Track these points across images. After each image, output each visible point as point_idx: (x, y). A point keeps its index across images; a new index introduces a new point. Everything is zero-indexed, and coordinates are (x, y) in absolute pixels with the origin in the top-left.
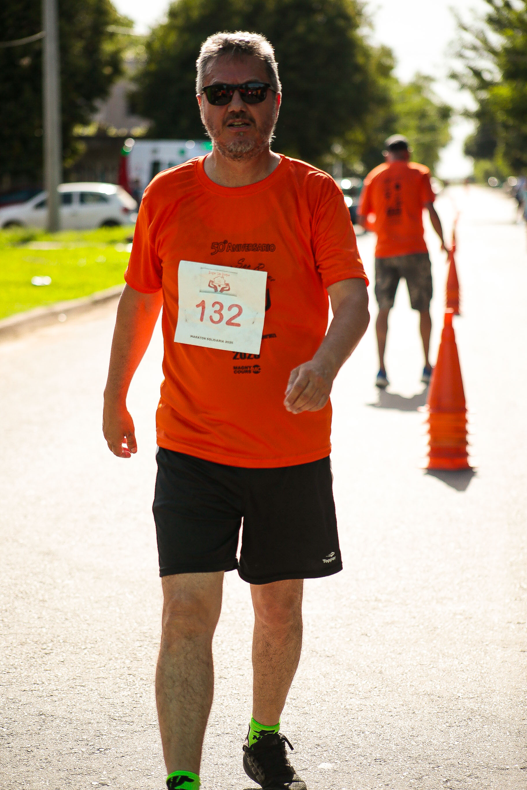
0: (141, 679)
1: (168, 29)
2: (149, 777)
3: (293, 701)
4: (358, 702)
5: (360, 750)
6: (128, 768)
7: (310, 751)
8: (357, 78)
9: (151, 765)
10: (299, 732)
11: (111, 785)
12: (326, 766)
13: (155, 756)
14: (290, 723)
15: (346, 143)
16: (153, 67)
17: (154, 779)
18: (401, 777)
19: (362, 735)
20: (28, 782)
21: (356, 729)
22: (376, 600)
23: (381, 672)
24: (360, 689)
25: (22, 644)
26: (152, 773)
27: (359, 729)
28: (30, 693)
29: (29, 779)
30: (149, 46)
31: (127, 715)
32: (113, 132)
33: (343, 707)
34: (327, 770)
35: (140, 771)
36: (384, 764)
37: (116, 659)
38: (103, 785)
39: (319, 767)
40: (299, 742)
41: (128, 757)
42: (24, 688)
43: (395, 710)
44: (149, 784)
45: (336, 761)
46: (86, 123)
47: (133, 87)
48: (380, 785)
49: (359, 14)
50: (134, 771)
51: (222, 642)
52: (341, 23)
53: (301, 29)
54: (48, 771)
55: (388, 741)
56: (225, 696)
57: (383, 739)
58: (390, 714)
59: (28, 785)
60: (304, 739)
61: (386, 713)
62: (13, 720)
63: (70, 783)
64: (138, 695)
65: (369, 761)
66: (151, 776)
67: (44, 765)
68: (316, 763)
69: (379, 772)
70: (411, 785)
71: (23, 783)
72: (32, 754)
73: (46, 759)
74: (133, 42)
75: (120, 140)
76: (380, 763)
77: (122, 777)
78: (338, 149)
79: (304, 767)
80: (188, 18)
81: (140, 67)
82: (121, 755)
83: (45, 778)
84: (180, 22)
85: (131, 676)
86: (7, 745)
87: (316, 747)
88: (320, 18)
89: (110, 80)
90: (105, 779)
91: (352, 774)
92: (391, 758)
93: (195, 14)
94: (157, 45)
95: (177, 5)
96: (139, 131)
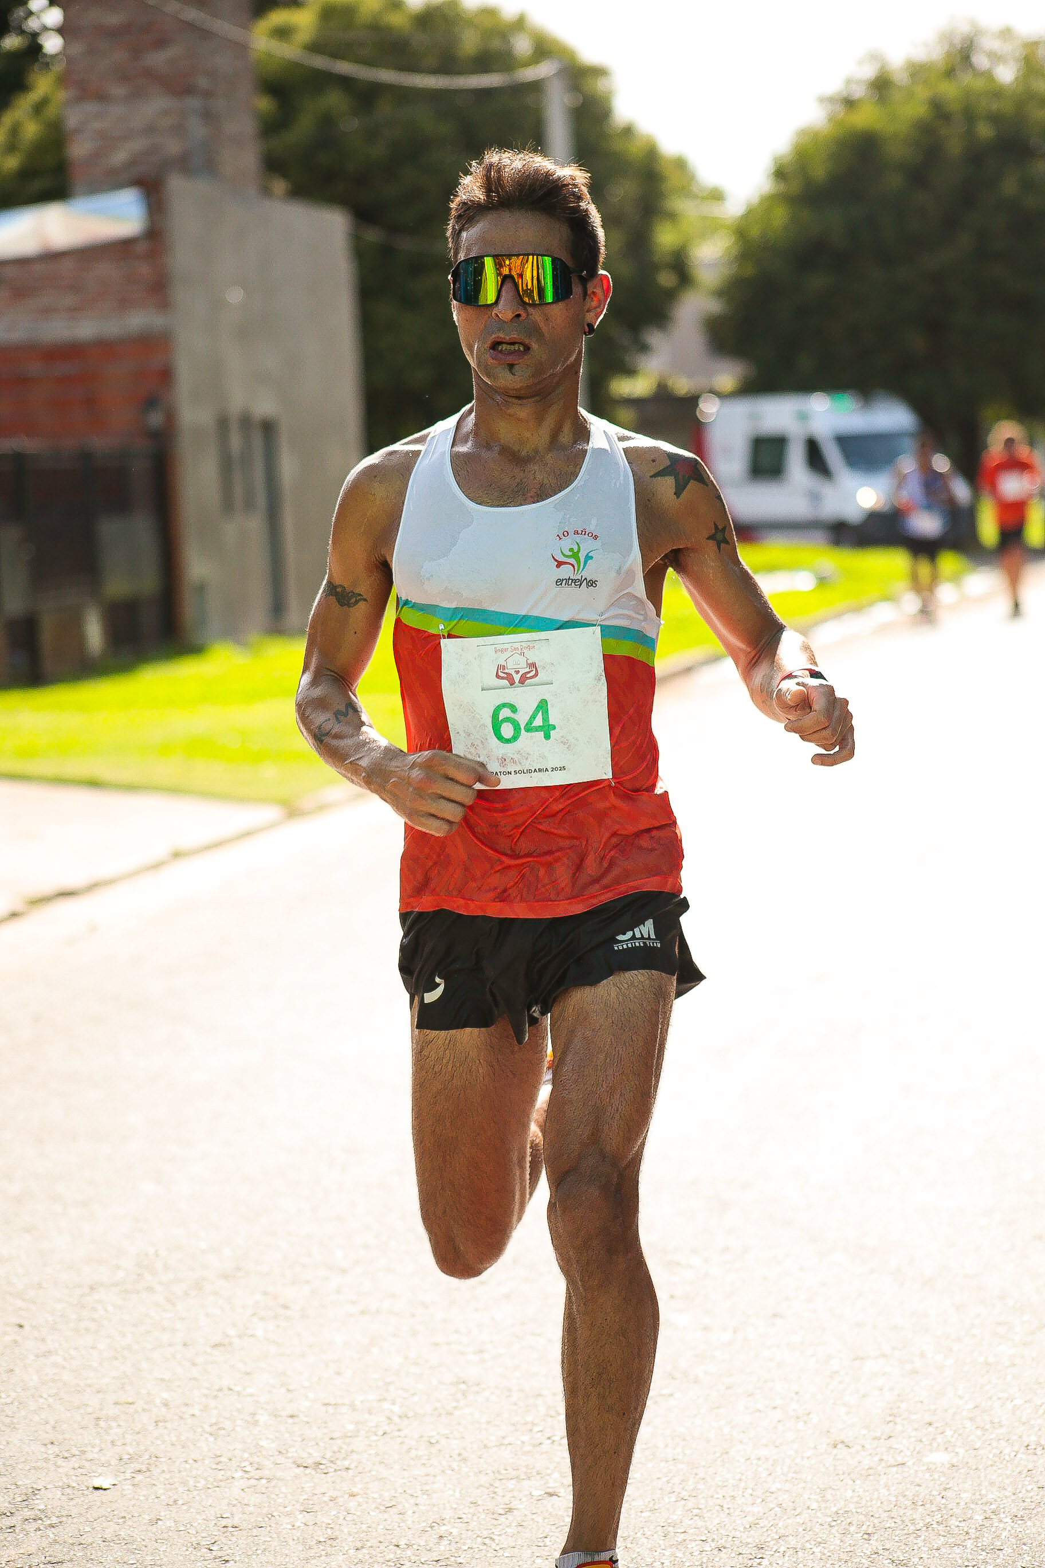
3: (896, 1352)
4: (1012, 1352)
5: (1003, 1430)
7: (913, 1433)
10: (899, 1404)
12: (940, 1458)
14: (886, 1389)
16: (749, 271)
19: (1009, 1406)
20: (426, 1493)
21: (1000, 1395)
24: (1017, 1329)
27: (1006, 1395)
29: (427, 1488)
30: (741, 233)
32: (682, 386)
33: (982, 1359)
34: (940, 1465)
38: (551, 1495)
39: (926, 1460)
40: (898, 1420)
45: (957, 1450)
46: (630, 371)
48: (1029, 1488)
59: (425, 1496)
60: (906, 1415)
62: (412, 1392)
63: (495, 1493)
65: (1015, 1449)
67: (455, 1465)
68: (922, 1454)
69: (1030, 1467)
71: (415, 1495)
72: (438, 1447)
74: (711, 227)
75: (692, 401)
76: (1034, 1451)
79: (900, 1460)
80: (808, 181)
81: (727, 271)
84: (795, 187)
86: (397, 1434)
87: (927, 1426)
89: (671, 296)
91: (982, 1470)
93: (820, 171)
94: (755, 232)
95: (787, 159)
96: (726, 383)
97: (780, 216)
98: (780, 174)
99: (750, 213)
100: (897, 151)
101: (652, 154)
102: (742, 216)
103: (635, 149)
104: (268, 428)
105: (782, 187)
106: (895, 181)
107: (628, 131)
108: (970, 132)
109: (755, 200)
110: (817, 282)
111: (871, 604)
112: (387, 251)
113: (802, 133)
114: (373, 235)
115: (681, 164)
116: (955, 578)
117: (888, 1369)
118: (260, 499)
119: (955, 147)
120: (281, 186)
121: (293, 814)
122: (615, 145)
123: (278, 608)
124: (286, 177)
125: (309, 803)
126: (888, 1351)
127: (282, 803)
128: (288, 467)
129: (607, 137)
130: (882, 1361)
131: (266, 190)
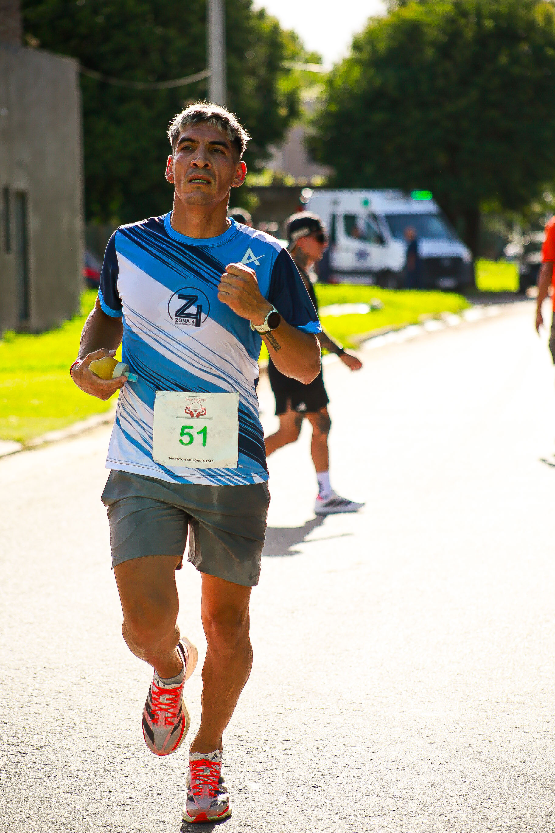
1: (351, 63)
16: (334, 108)
22: (508, 702)
25: (102, 748)
28: (100, 801)
30: (330, 83)
32: (290, 181)
42: (94, 796)
46: (258, 171)
47: (312, 131)
53: (503, 60)
74: (313, 79)
75: (297, 190)
80: (374, 51)
81: (320, 107)
84: (365, 56)
88: (524, 47)
89: (285, 123)
93: (382, 46)
94: (339, 82)
95: (361, 37)
96: (318, 180)
97: (357, 72)
98: (357, 46)
99: (336, 69)
100: (432, 34)
101: (276, 29)
102: (331, 72)
103: (266, 26)
104: (22, 196)
105: (356, 55)
106: (430, 53)
107: (262, 15)
108: (479, 24)
109: (339, 61)
110: (379, 117)
111: (404, 327)
112: (103, 86)
113: (371, 19)
114: (94, 76)
115: (293, 37)
116: (459, 311)
117: (385, 824)
118: (15, 244)
119: (469, 34)
120: (34, 42)
121: (27, 448)
122: (253, 23)
123: (25, 314)
124: (36, 35)
125: (38, 441)
126: (386, 812)
127: (18, 441)
128: (33, 223)
129: (248, 17)
130: (381, 818)
131: (25, 44)
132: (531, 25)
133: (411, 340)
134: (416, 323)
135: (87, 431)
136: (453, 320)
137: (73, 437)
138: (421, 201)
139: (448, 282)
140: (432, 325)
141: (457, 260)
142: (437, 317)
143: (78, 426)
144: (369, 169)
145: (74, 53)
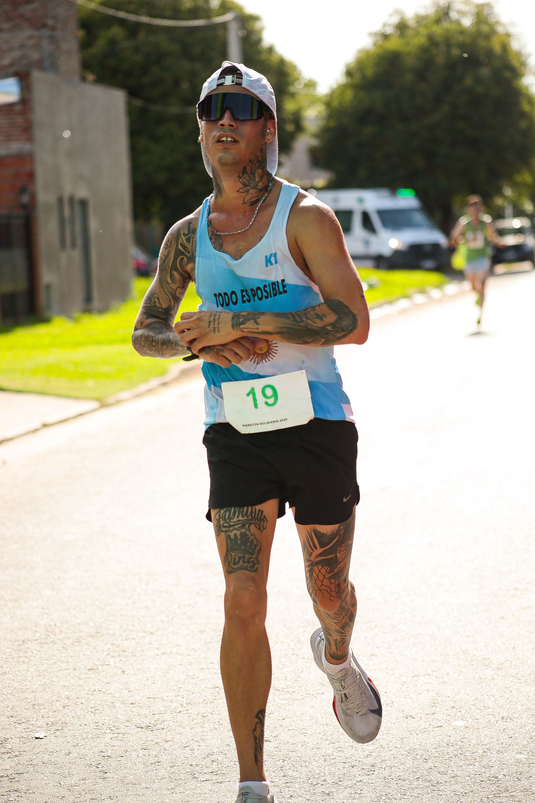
0: (303, 658)
1: (343, 88)
2: (305, 734)
3: (434, 673)
4: (492, 673)
5: (490, 710)
6: (288, 728)
7: (445, 712)
8: (523, 124)
9: (307, 725)
10: (437, 698)
11: (272, 741)
12: (459, 723)
13: (312, 718)
14: (430, 690)
15: (515, 185)
16: (332, 123)
17: (310, 736)
18: (523, 731)
19: (492, 698)
20: (203, 740)
21: (488, 694)
22: (516, 589)
23: (514, 648)
24: (494, 662)
25: (202, 632)
26: (308, 732)
27: (491, 693)
28: (207, 670)
29: (203, 738)
30: (328, 104)
31: (290, 686)
33: (477, 676)
34: (460, 727)
35: (298, 730)
36: (509, 721)
37: (282, 642)
39: (453, 724)
40: (438, 705)
41: (289, 719)
42: (202, 667)
43: (523, 678)
44: (305, 740)
45: (468, 720)
47: (314, 142)
48: (505, 738)
49: (523, 64)
50: (293, 730)
51: (376, 626)
52: (507, 74)
53: (468, 81)
54: (220, 731)
55: (515, 703)
56: (375, 670)
57: (510, 701)
58: (519, 681)
59: (203, 742)
60: (441, 703)
61: (515, 680)
62: (192, 692)
64: (300, 671)
65: (497, 719)
66: (307, 734)
67: (217, 727)
68: (451, 721)
69: (505, 728)
70: (532, 737)
71: (198, 741)
72: (207, 718)
73: (219, 722)
74: (314, 100)
76: (506, 720)
77: (283, 735)
78: (508, 192)
79: (439, 724)
80: (364, 77)
81: (321, 123)
82: (283, 718)
83: (217, 737)
84: (357, 78)
85: (295, 656)
86: (186, 712)
87: (452, 708)
88: (485, 72)
89: (293, 136)
90: (268, 736)
91: (481, 729)
92: (516, 716)
93: (370, 72)
94: (334, 103)
95: (352, 65)
96: (320, 182)
97: (349, 95)
98: (349, 73)
99: (332, 93)
100: (410, 62)
101: (281, 62)
102: (329, 95)
103: (274, 59)
104: (84, 204)
105: (349, 80)
106: (409, 77)
107: (271, 50)
108: (448, 52)
109: (335, 86)
110: (369, 130)
111: (397, 300)
112: (143, 111)
113: (360, 51)
114: (138, 103)
116: (440, 286)
117: (431, 681)
118: (79, 241)
119: (440, 60)
120: (91, 77)
121: (104, 405)
122: (264, 56)
123: (88, 299)
124: (92, 72)
125: (111, 400)
126: (430, 673)
127: (97, 400)
128: (94, 224)
129: (259, 52)
130: (427, 677)
131: (83, 79)
132: (490, 53)
133: (404, 311)
134: (407, 296)
135: (150, 391)
136: (436, 293)
137: (138, 396)
138: (406, 198)
139: (429, 264)
140: (419, 299)
141: (436, 246)
142: (423, 291)
143: (143, 388)
144: (362, 172)
145: (121, 86)
